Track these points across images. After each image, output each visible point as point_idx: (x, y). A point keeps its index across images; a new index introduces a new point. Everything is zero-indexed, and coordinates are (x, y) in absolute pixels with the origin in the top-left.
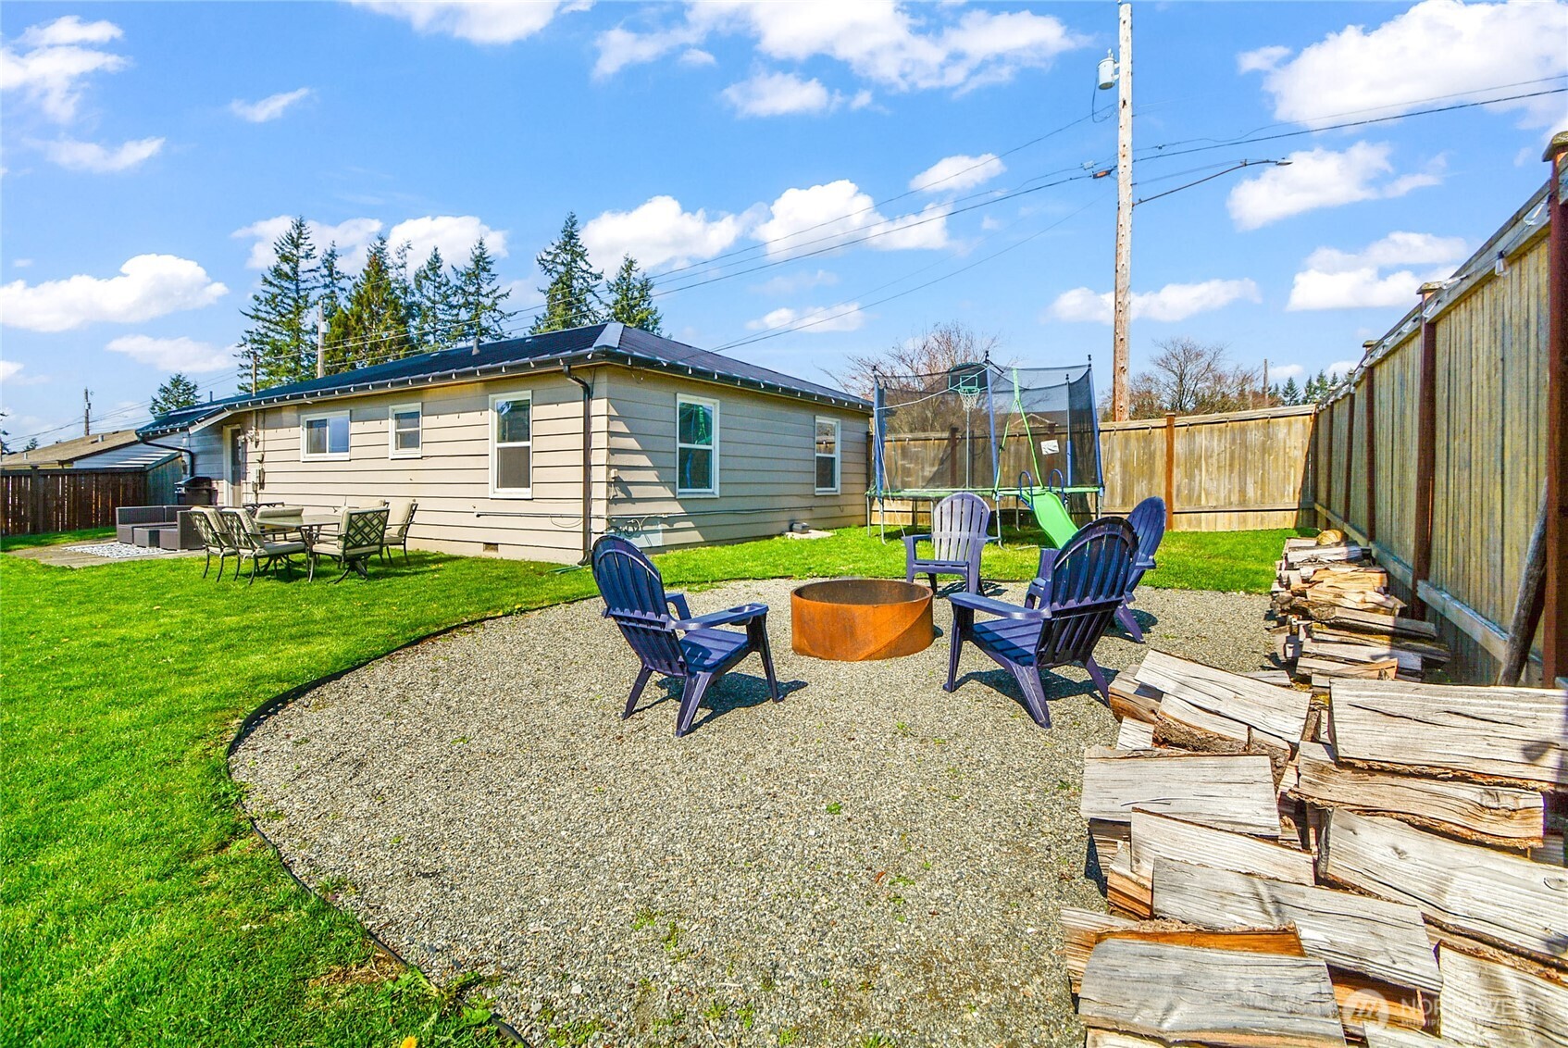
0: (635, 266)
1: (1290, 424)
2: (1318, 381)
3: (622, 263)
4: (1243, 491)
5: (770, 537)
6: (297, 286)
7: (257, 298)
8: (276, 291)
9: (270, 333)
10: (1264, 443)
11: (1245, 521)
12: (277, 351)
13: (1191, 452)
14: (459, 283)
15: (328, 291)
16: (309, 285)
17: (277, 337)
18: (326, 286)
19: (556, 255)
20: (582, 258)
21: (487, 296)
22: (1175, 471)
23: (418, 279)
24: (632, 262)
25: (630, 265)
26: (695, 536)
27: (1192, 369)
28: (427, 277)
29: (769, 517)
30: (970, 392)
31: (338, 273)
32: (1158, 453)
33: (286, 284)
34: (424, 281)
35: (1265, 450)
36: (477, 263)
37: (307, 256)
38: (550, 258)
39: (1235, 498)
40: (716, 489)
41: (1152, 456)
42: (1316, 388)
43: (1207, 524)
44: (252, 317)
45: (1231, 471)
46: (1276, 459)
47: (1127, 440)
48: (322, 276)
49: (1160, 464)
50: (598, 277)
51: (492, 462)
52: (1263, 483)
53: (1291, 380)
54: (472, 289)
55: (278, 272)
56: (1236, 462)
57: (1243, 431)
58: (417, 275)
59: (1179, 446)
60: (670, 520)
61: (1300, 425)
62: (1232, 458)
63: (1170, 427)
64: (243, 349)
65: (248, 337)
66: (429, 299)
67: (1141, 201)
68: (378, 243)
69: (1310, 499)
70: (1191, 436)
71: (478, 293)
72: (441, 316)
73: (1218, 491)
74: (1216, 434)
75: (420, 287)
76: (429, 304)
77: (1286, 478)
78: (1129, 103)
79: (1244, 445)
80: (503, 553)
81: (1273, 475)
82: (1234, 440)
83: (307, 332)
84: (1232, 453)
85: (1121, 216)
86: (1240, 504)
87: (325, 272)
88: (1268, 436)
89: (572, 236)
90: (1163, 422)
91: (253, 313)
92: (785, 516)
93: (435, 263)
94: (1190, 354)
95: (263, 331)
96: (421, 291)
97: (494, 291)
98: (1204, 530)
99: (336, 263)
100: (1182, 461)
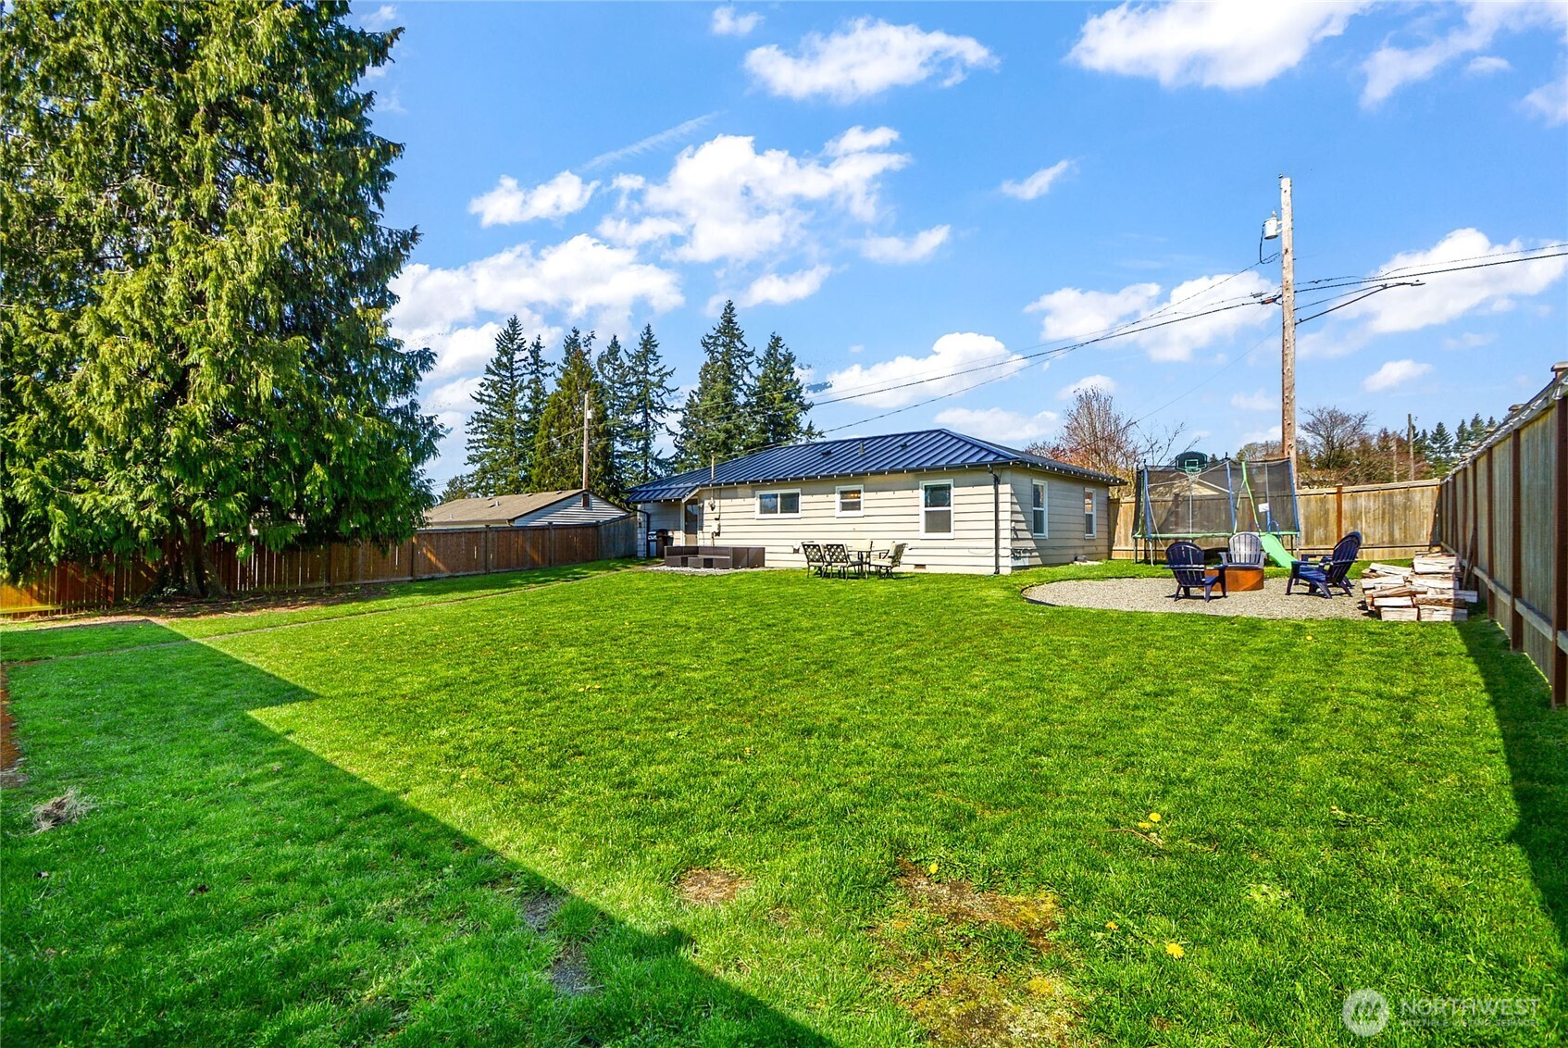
0: (781, 343)
1: (1423, 491)
2: (1472, 425)
3: (769, 340)
4: (1391, 534)
5: (1068, 564)
6: (512, 373)
7: (482, 385)
8: (496, 378)
9: (493, 414)
10: (1405, 503)
11: (1393, 554)
12: (500, 428)
13: (1355, 510)
14: (631, 364)
15: (533, 376)
16: (519, 372)
17: (498, 416)
18: (532, 373)
19: (717, 338)
20: (739, 339)
21: (653, 374)
22: (1343, 522)
23: (600, 360)
24: (778, 339)
25: (776, 341)
26: (1039, 561)
27: (1338, 433)
28: (608, 362)
29: (1065, 552)
30: (1193, 470)
31: (541, 361)
32: (1331, 510)
33: (503, 373)
34: (605, 365)
35: (1406, 508)
36: (645, 346)
37: (519, 348)
38: (711, 341)
39: (1386, 539)
40: (1046, 534)
41: (1327, 512)
42: (1470, 434)
43: (1367, 556)
44: (478, 400)
45: (1383, 522)
46: (1414, 513)
47: (1308, 501)
48: (529, 364)
49: (1333, 517)
50: (750, 354)
51: (922, 518)
52: (1405, 529)
53: (1440, 425)
54: (641, 369)
55: (498, 363)
56: (1387, 516)
57: (1391, 496)
58: (599, 360)
59: (1346, 506)
60: (1031, 551)
61: (1430, 492)
62: (1384, 513)
63: (1339, 493)
64: (472, 427)
65: (476, 416)
66: (610, 379)
67: (1301, 321)
68: (572, 335)
69: (1438, 538)
70: (1354, 499)
71: (646, 372)
72: (620, 394)
73: (1374, 534)
74: (1372, 498)
75: (602, 370)
76: (608, 383)
77: (1421, 525)
78: (1290, 250)
79: (1391, 504)
80: (929, 570)
81: (1412, 524)
82: (1384, 502)
83: (519, 412)
84: (1384, 510)
85: (1286, 334)
86: (1390, 542)
87: (531, 360)
88: (1408, 499)
89: (730, 321)
90: (1335, 490)
91: (479, 397)
92: (1072, 552)
93: (615, 347)
94: (1336, 419)
95: (487, 412)
96: (602, 372)
97: (661, 369)
98: (1365, 559)
99: (540, 353)
100: (1348, 515)
